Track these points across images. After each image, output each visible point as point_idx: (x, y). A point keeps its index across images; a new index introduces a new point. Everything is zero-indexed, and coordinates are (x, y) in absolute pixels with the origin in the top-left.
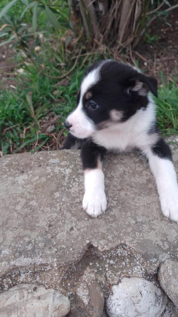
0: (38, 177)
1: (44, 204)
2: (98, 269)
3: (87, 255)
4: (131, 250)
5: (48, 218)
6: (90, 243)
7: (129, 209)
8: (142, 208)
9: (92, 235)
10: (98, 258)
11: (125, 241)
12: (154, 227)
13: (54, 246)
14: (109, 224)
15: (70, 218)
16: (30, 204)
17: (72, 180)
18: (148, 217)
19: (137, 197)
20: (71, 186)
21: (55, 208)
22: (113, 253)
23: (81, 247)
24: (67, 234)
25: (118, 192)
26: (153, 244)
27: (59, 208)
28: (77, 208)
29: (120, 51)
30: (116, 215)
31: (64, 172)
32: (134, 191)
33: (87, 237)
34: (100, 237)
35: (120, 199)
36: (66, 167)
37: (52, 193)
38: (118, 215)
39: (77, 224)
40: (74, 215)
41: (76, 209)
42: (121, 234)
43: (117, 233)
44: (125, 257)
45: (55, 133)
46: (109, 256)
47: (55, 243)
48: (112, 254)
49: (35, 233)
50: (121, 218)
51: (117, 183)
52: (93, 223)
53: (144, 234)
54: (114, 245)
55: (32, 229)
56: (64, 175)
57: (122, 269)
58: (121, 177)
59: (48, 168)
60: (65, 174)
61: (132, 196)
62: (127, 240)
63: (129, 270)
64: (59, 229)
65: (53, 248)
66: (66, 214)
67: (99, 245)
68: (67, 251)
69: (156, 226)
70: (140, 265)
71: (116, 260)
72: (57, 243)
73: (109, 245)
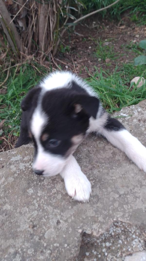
0: (4, 179)
1: (19, 205)
2: (96, 257)
4: (123, 226)
5: (29, 219)
6: (82, 232)
7: (108, 184)
8: (119, 181)
9: (82, 222)
10: (92, 245)
11: (117, 218)
12: (137, 195)
13: (46, 248)
14: (95, 206)
15: (53, 211)
16: (4, 209)
18: (128, 187)
19: (110, 171)
21: (33, 205)
23: (76, 239)
24: (55, 230)
25: (90, 171)
26: (144, 211)
27: (37, 205)
28: (57, 198)
29: (44, 59)
31: (30, 166)
32: (105, 166)
33: (78, 226)
34: (91, 222)
35: (95, 177)
36: (30, 161)
37: (25, 191)
38: (99, 194)
39: (62, 216)
40: (55, 208)
41: (55, 201)
42: (111, 212)
43: (106, 212)
44: (119, 234)
45: (5, 136)
46: (102, 239)
47: (45, 245)
48: (106, 235)
49: (19, 240)
50: (104, 196)
51: (87, 163)
52: (78, 209)
53: (131, 204)
54: (108, 226)
55: (15, 236)
56: (31, 169)
57: (121, 248)
58: (88, 156)
59: (12, 167)
61: (106, 171)
62: (119, 216)
63: (128, 247)
64: (44, 227)
65: (46, 250)
66: (47, 208)
67: (93, 231)
68: (62, 249)
69: (139, 193)
70: (137, 237)
71: (111, 240)
72: (48, 244)
73: (103, 227)
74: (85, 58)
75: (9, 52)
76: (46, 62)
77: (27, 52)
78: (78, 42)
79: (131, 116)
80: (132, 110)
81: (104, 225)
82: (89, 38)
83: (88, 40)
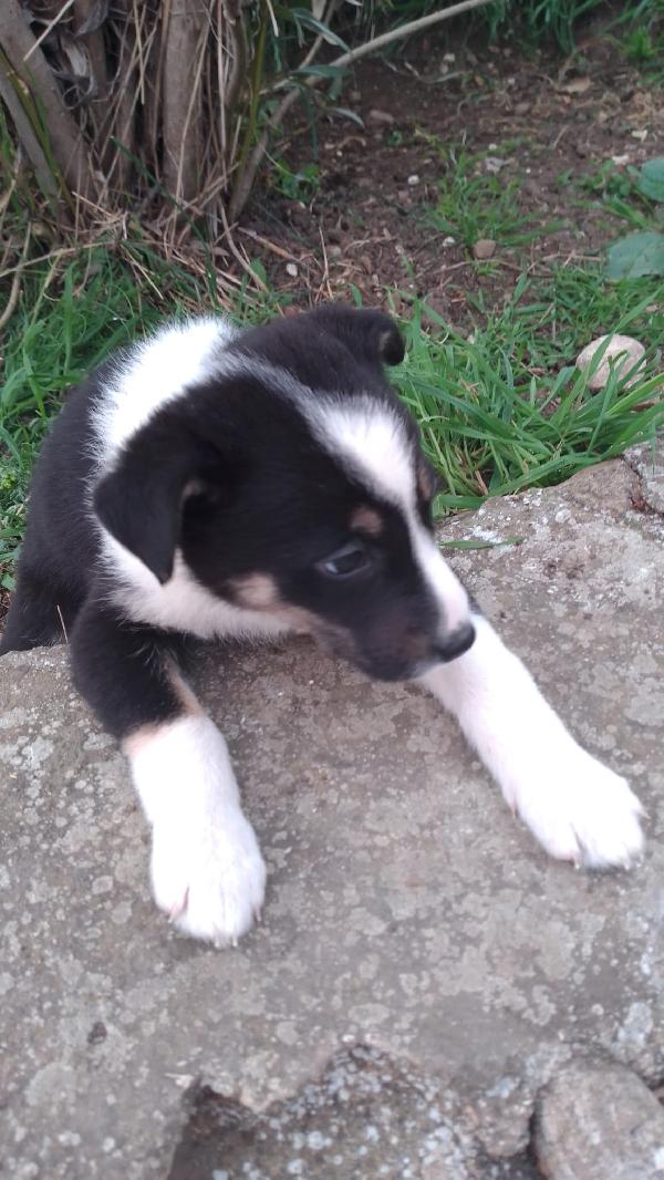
3: (194, 1137)
4: (392, 1065)
6: (196, 1085)
7: (348, 870)
8: (403, 854)
9: (201, 1040)
10: (248, 1137)
11: (360, 1032)
12: (470, 928)
13: (19, 1150)
14: (273, 967)
15: (83, 981)
17: (64, 791)
18: (435, 887)
19: (373, 805)
20: (61, 822)
22: (316, 1094)
23: (160, 1118)
24: (75, 1068)
25: (284, 800)
26: (486, 1009)
27: (15, 946)
28: (109, 920)
30: (296, 912)
31: (17, 761)
32: (353, 780)
33: (180, 1059)
34: (239, 1042)
35: (298, 833)
36: (24, 733)
38: (303, 911)
39: (118, 1004)
40: (93, 965)
42: (337, 1001)
43: (315, 1001)
44: (372, 1101)
46: (295, 1113)
47: (20, 1134)
48: (312, 1100)
50: (321, 923)
51: (274, 761)
52: (194, 978)
53: (435, 971)
54: (313, 1065)
56: (20, 775)
57: (371, 1163)
58: (285, 728)
60: (24, 767)
61: (350, 804)
62: (369, 1024)
63: (401, 1160)
64: (31, 1053)
65: (17, 1161)
66: (56, 965)
67: (240, 1084)
68: (88, 1159)
69: (480, 921)
70: (448, 1121)
71: (334, 1124)
72: (33, 1131)
73: (289, 1071)
74: (381, 229)
75: (20, 189)
76: (197, 245)
77: (104, 193)
78: (363, 151)
79: (517, 544)
80: (528, 513)
81: (294, 1063)
82: (418, 133)
83: (411, 140)
